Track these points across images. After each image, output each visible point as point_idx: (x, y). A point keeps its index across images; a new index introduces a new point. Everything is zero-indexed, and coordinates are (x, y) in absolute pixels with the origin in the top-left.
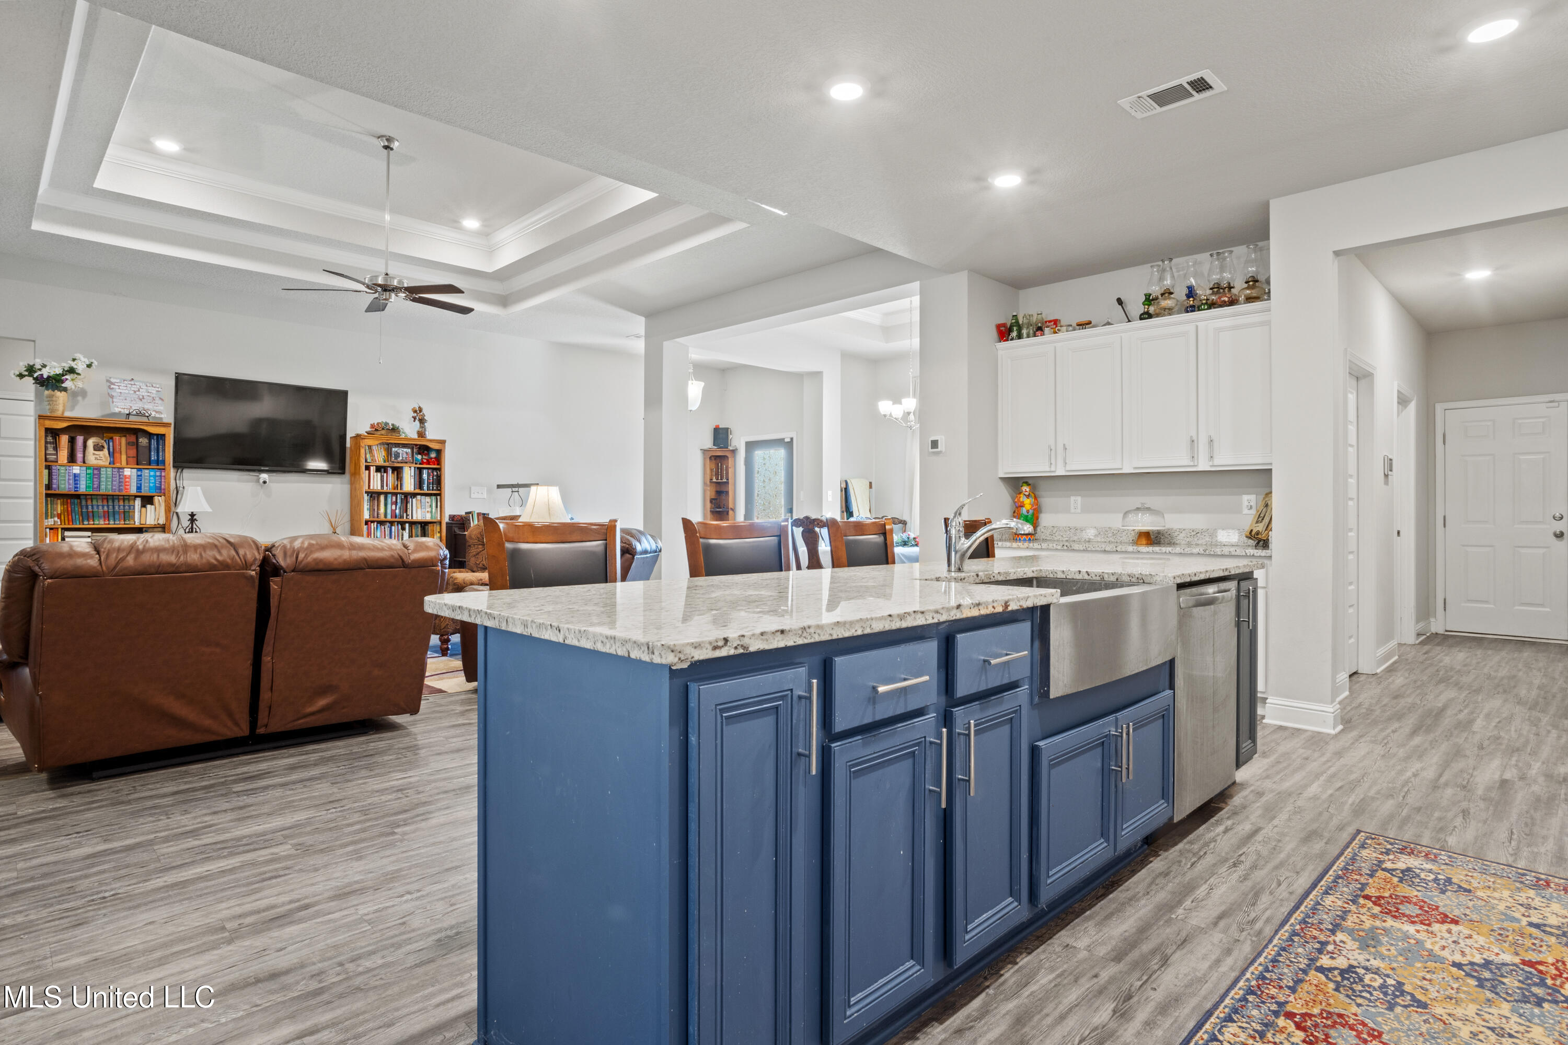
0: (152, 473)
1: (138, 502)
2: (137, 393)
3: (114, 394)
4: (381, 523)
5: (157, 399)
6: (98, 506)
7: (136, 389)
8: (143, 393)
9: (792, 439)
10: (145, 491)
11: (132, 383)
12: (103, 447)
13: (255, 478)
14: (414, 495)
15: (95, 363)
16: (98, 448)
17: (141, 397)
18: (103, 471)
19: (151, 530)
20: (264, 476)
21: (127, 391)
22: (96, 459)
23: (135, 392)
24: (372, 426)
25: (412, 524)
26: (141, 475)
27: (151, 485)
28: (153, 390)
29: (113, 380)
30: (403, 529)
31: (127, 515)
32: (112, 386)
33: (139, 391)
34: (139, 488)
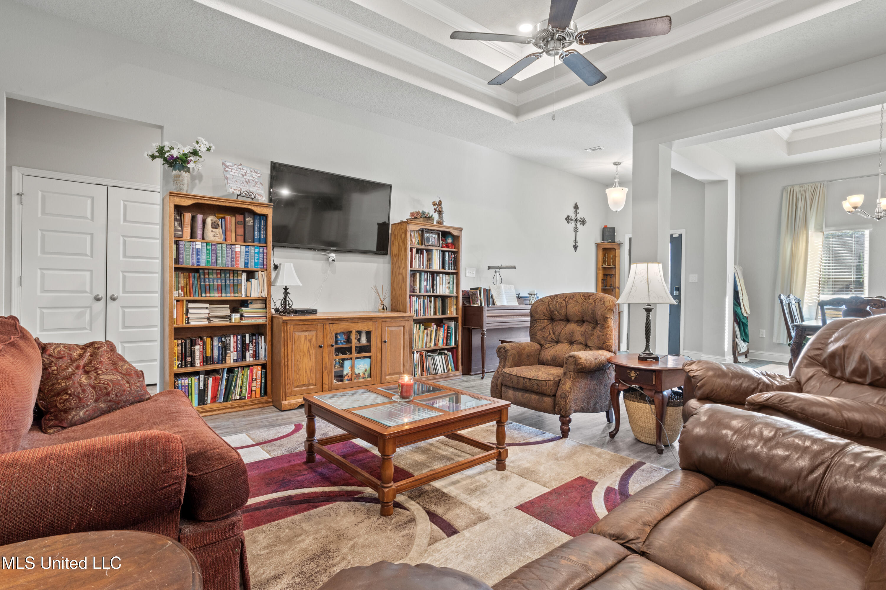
0: (257, 250)
1: (244, 276)
2: (245, 177)
3: (228, 176)
4: (418, 296)
5: (259, 183)
6: (213, 279)
7: (244, 174)
8: (248, 177)
9: (680, 235)
10: (251, 267)
11: (241, 167)
12: (218, 225)
13: (325, 257)
14: (438, 273)
15: (213, 148)
16: (215, 226)
17: (247, 181)
18: (220, 246)
19: (254, 302)
20: (333, 255)
21: (237, 175)
22: (214, 236)
23: (243, 176)
24: (412, 214)
25: (436, 297)
26: (248, 252)
27: (256, 261)
28: (256, 176)
29: (227, 164)
30: (431, 301)
31: (236, 288)
32: (227, 169)
33: (246, 175)
34: (246, 264)
